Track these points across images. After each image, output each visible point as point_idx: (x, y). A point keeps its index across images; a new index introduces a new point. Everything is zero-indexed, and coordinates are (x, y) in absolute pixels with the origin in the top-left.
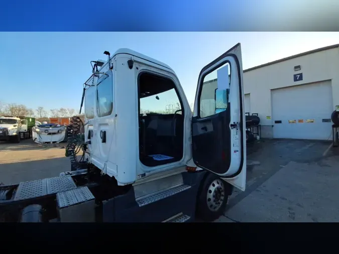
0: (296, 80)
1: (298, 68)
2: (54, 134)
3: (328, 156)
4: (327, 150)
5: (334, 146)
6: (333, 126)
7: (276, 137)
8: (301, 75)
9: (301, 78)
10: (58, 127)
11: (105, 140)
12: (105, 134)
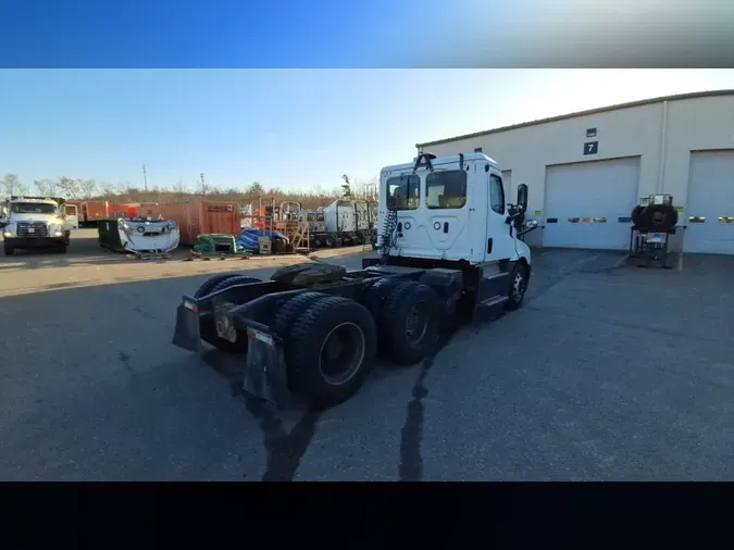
0: (586, 152)
1: (592, 131)
2: (156, 234)
3: (621, 267)
4: (620, 260)
5: (631, 257)
6: (633, 228)
7: (545, 244)
8: (596, 144)
9: (595, 151)
10: (160, 221)
11: (446, 230)
12: (446, 225)
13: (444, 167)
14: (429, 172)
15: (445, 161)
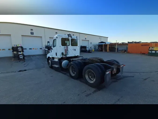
1: (32, 30)
9: (33, 34)
11: (75, 50)
12: (75, 49)
13: (74, 38)
14: (71, 38)
15: (74, 37)
